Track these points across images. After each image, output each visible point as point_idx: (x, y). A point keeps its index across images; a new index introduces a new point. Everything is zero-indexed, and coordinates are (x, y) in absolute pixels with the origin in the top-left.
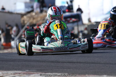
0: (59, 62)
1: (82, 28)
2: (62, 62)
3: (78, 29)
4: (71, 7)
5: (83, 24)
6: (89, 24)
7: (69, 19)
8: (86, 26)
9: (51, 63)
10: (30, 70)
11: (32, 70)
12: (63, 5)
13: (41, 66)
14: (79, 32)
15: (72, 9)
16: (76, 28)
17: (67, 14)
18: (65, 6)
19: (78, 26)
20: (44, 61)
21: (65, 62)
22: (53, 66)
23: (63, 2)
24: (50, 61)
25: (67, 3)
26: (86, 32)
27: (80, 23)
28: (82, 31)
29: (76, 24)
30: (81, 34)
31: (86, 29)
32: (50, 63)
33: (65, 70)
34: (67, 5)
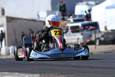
0: (80, 67)
1: (99, 35)
2: (83, 67)
3: (95, 36)
4: (89, 16)
5: (100, 32)
6: (106, 31)
7: (87, 27)
8: (103, 34)
9: (73, 68)
10: (54, 73)
11: (56, 73)
12: (82, 14)
13: (64, 70)
14: (96, 39)
15: (90, 17)
16: (93, 35)
17: (86, 22)
18: (83, 15)
19: (95, 33)
20: (66, 65)
21: (86, 67)
22: (75, 70)
23: (82, 12)
24: (72, 65)
25: (86, 12)
26: (102, 39)
27: (97, 31)
28: (99, 38)
29: (93, 31)
30: (98, 41)
31: (103, 36)
32: (71, 68)
33: (86, 74)
34: (85, 14)
